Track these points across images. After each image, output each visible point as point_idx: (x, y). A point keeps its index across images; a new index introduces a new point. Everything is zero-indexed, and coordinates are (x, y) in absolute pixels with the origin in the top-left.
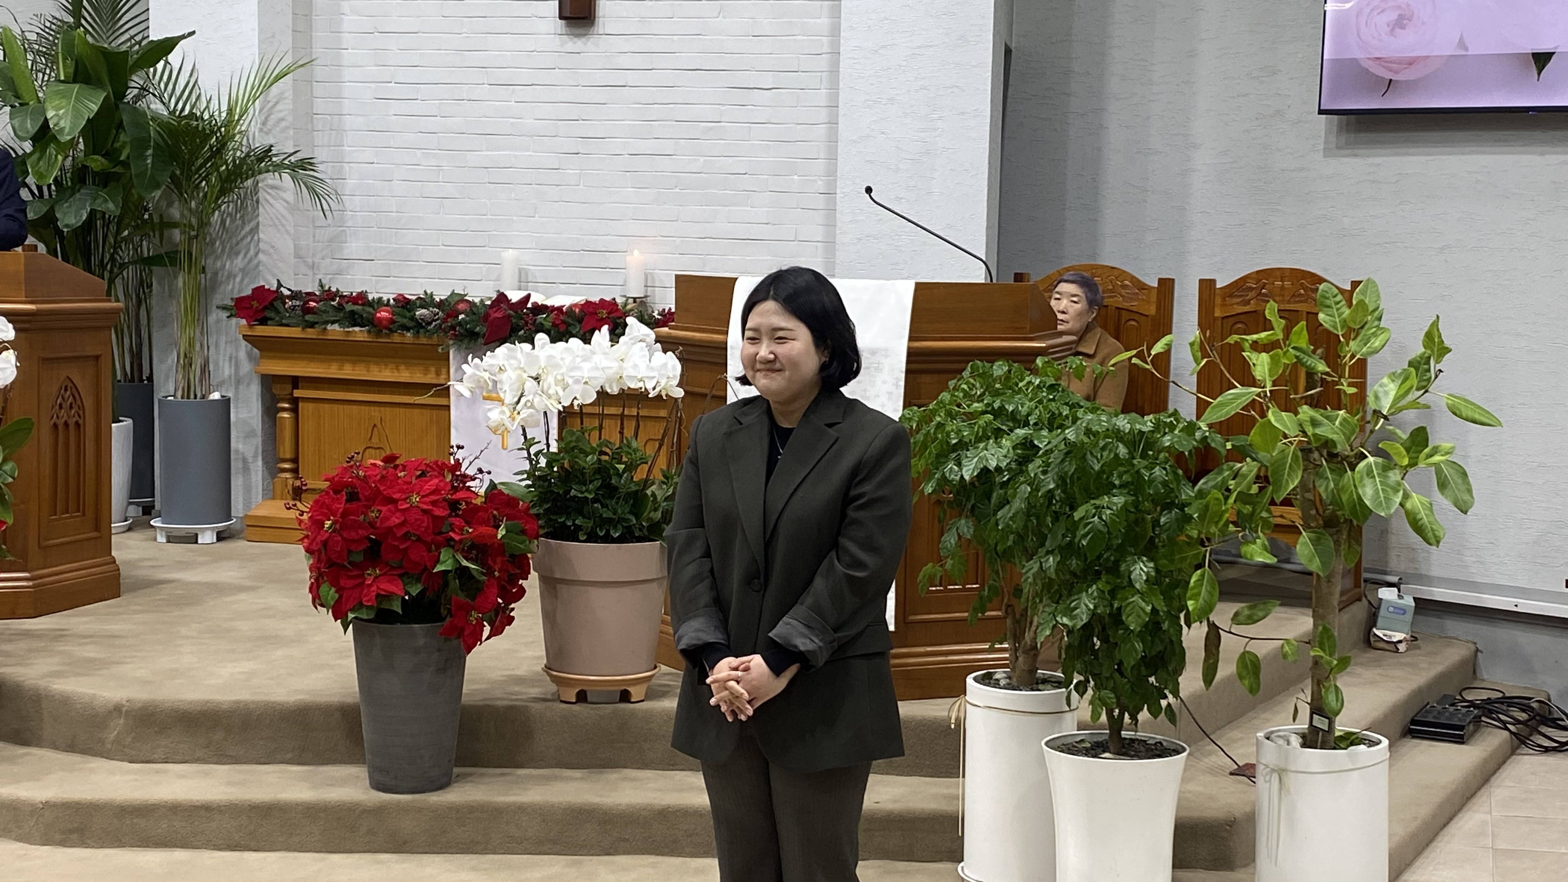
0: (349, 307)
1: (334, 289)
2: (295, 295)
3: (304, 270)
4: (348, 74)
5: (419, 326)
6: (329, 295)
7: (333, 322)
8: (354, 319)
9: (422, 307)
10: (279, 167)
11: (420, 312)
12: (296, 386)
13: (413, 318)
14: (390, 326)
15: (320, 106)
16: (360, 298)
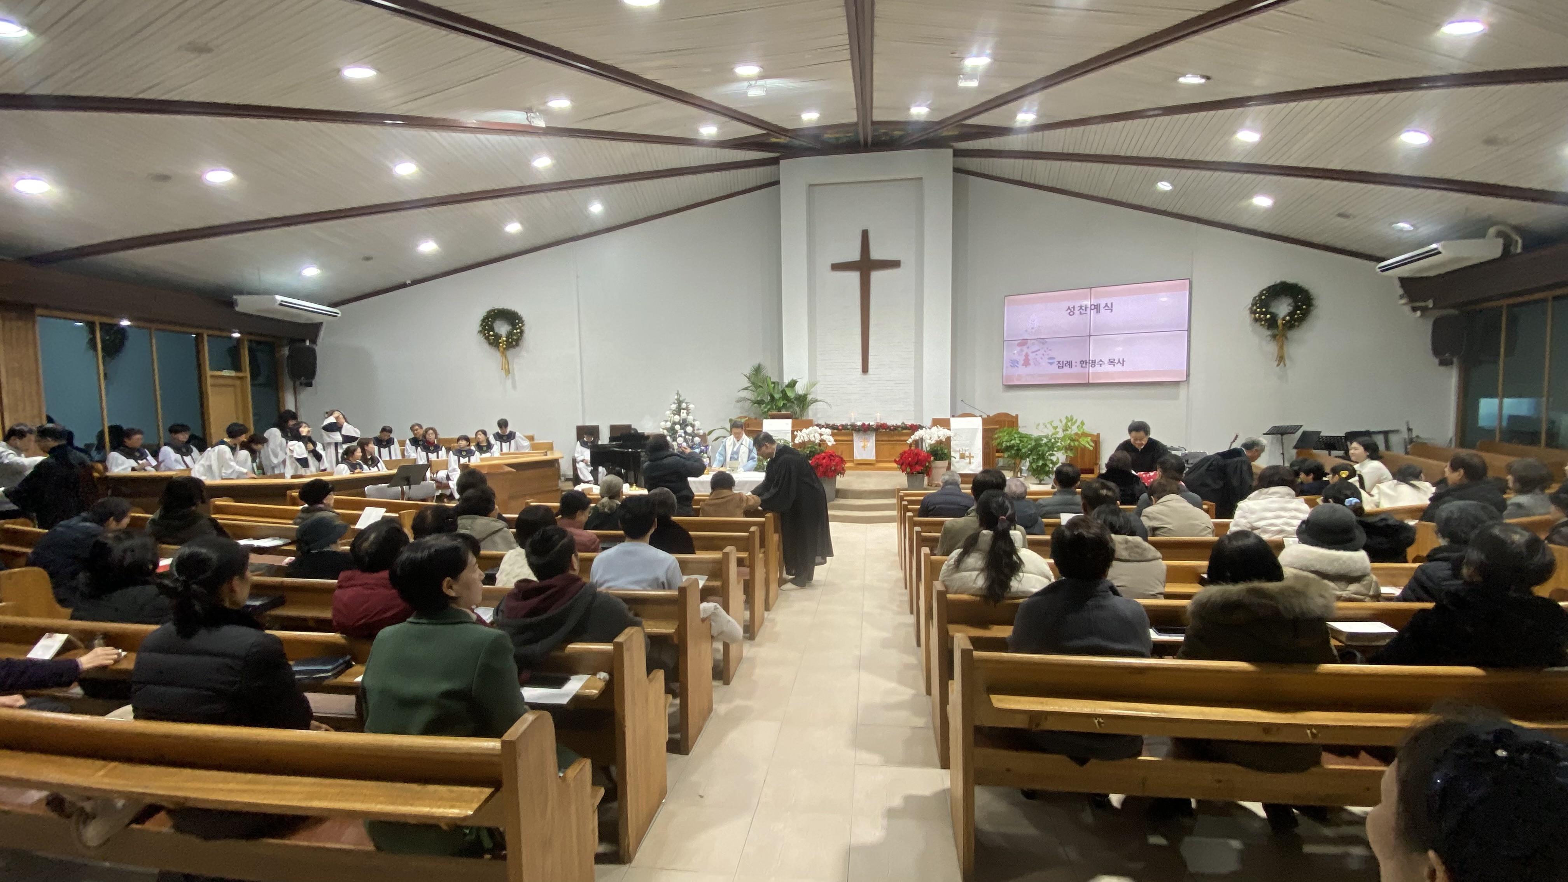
4: (820, 385)
16: (834, 425)
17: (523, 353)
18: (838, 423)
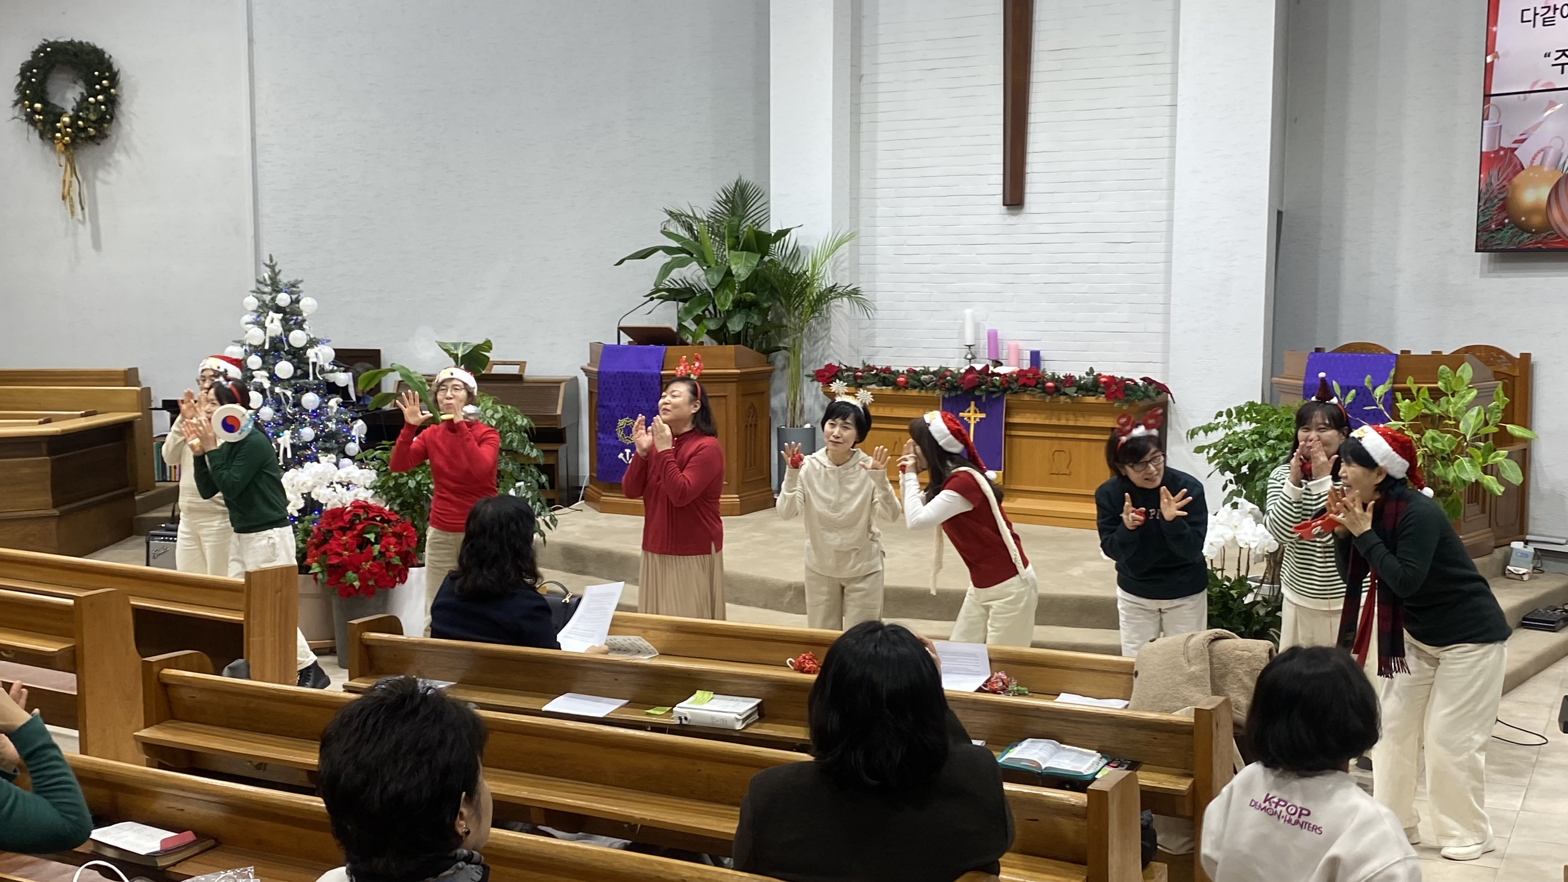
0: (882, 375)
1: (871, 365)
2: (848, 369)
3: (854, 353)
4: (880, 240)
5: (922, 385)
6: (870, 368)
7: (872, 384)
8: (884, 382)
9: (924, 374)
10: (842, 295)
11: (923, 377)
13: (919, 380)
14: (905, 386)
15: (863, 260)
16: (887, 370)
17: (119, 157)
18: (900, 365)
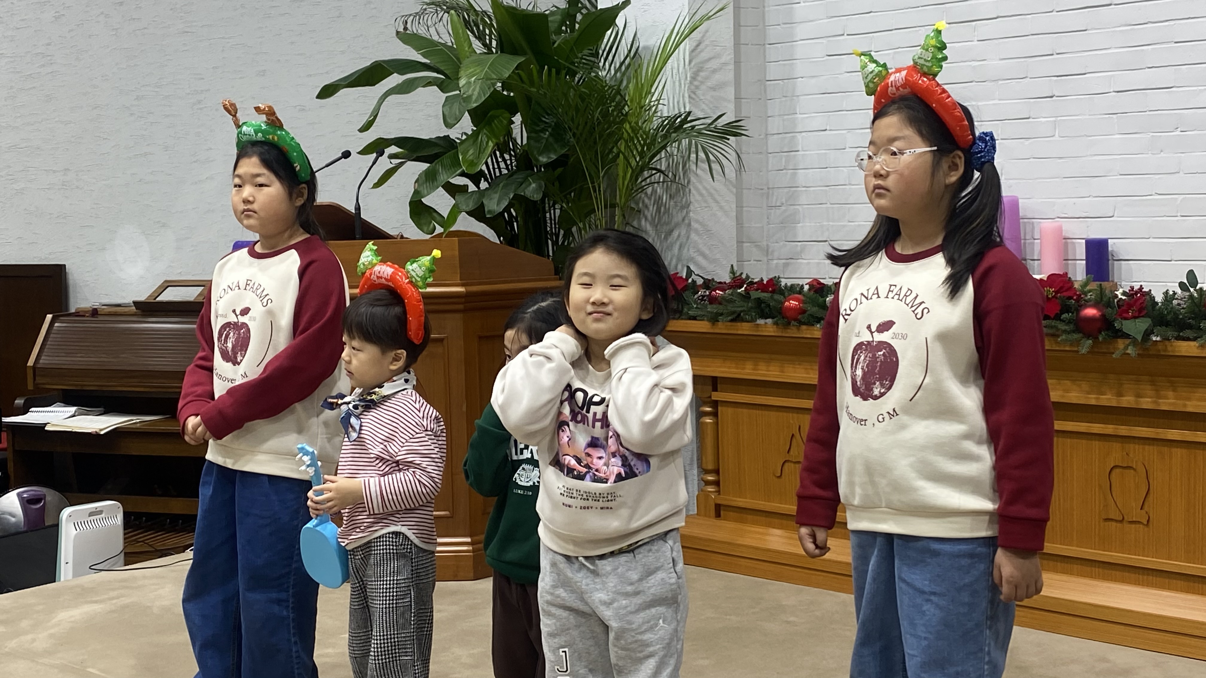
0: (755, 295)
1: (744, 275)
4: (801, 31)
6: (736, 282)
8: (762, 310)
12: (715, 389)
14: (796, 317)
15: (773, 71)
16: (771, 285)
